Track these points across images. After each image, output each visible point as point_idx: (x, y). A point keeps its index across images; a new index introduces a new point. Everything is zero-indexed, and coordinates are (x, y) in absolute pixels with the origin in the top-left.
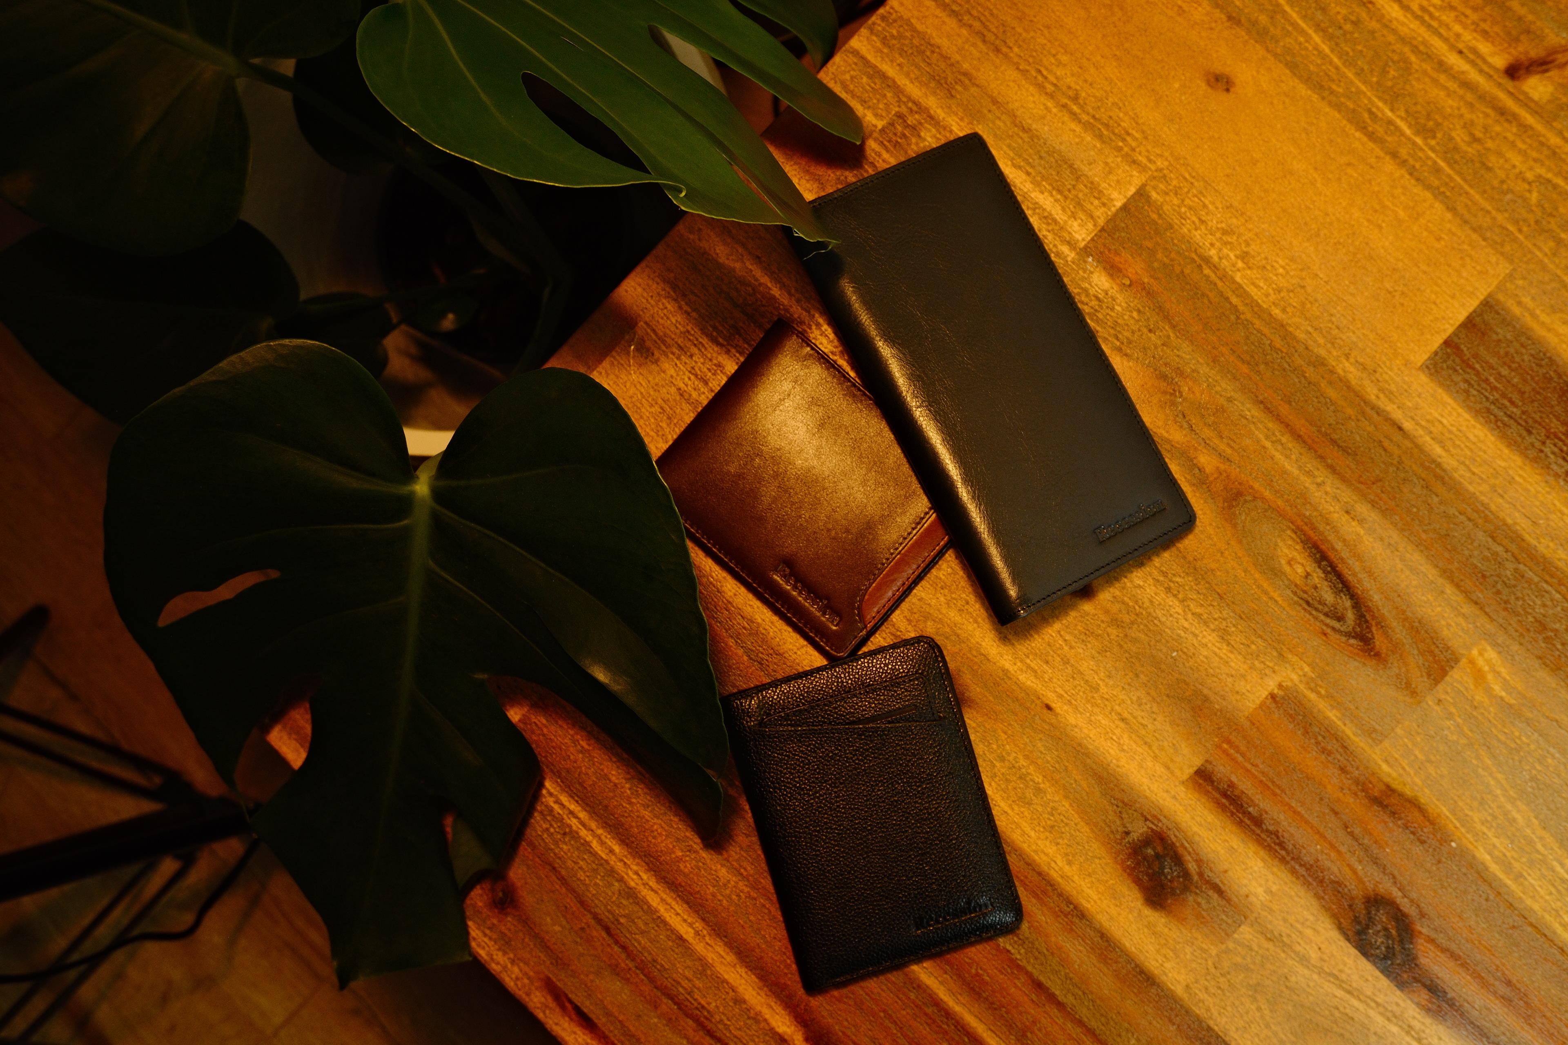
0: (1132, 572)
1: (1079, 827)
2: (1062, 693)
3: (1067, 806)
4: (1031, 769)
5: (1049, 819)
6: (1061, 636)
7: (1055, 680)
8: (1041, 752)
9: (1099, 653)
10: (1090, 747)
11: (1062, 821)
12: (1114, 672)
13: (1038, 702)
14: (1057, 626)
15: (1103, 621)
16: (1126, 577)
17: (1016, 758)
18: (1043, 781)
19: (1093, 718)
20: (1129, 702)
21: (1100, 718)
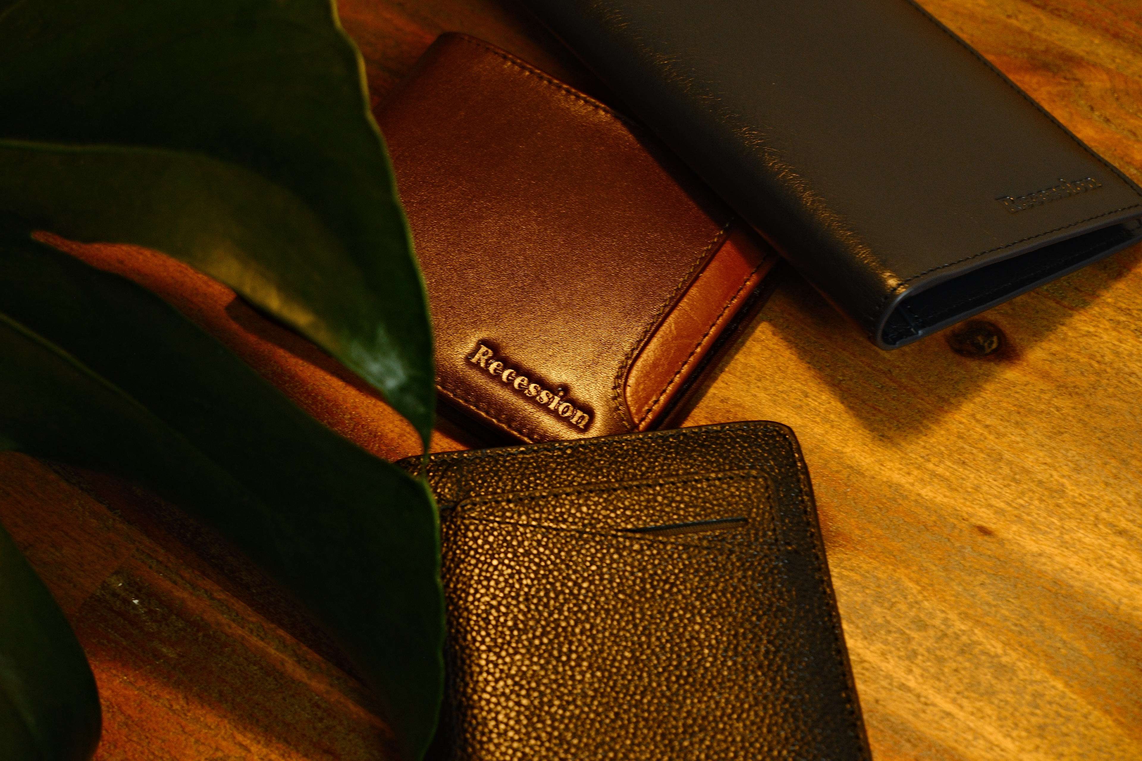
0: (1071, 316)
1: (1092, 719)
2: (1002, 505)
3: (1060, 686)
4: (979, 634)
5: (1033, 714)
6: (978, 421)
7: (985, 488)
8: (988, 604)
9: (1050, 438)
10: (1077, 584)
11: (1059, 715)
12: (1083, 463)
13: (964, 525)
14: (967, 407)
15: (1042, 391)
16: (1063, 325)
17: (946, 619)
18: (1004, 651)
19: (1066, 537)
20: (1124, 504)
21: (1080, 535)
